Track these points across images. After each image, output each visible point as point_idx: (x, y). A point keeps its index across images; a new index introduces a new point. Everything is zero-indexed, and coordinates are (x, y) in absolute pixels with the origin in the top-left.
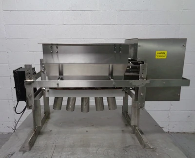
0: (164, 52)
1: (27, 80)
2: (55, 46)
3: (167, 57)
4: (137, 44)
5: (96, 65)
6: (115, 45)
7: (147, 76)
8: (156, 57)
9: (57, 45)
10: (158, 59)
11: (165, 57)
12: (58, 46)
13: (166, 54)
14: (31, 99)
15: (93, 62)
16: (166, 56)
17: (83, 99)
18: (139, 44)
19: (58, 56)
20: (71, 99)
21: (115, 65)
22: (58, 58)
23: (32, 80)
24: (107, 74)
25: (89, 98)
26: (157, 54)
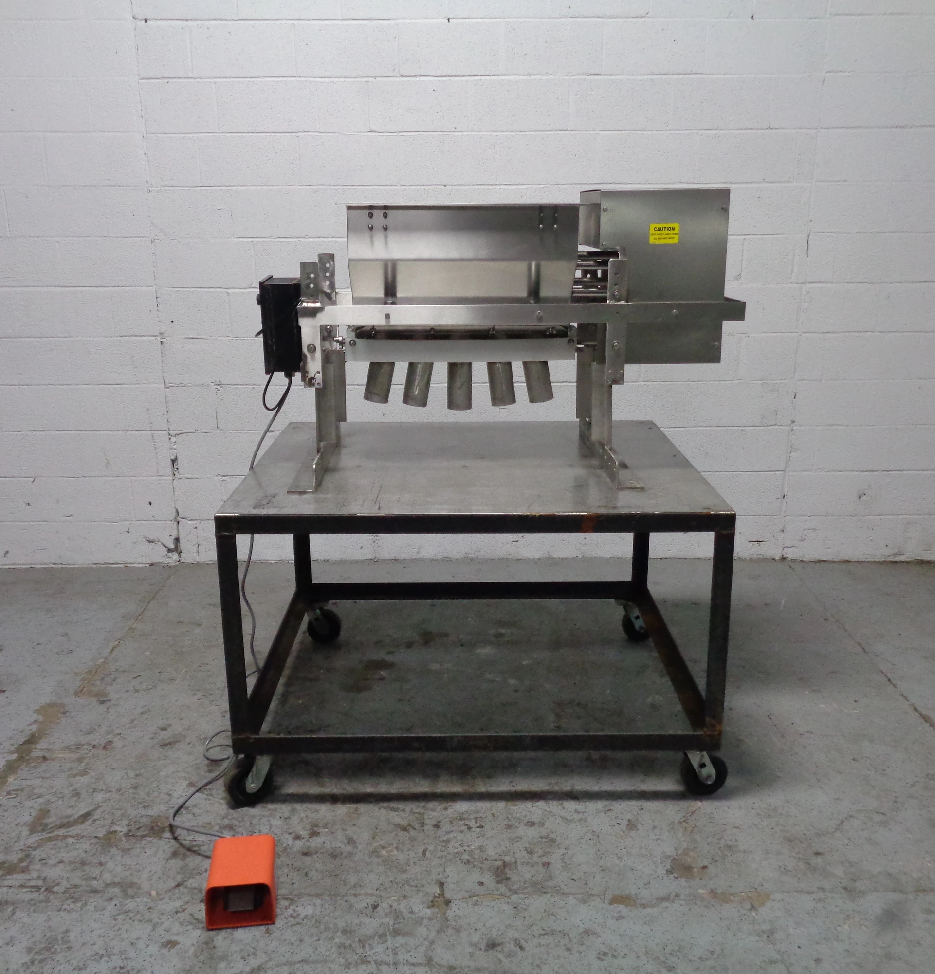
0: (671, 225)
1: (305, 305)
2: (381, 213)
3: (680, 238)
4: (599, 205)
5: (491, 264)
6: (541, 208)
7: (628, 291)
8: (652, 240)
9: (386, 207)
10: (656, 246)
11: (676, 240)
12: (388, 212)
13: (677, 231)
14: (313, 358)
15: (483, 253)
16: (677, 237)
17: (452, 367)
18: (603, 206)
19: (386, 237)
20: (419, 369)
21: (543, 263)
22: (386, 243)
23: (318, 305)
24: (523, 293)
25: (470, 364)
26: (652, 231)
